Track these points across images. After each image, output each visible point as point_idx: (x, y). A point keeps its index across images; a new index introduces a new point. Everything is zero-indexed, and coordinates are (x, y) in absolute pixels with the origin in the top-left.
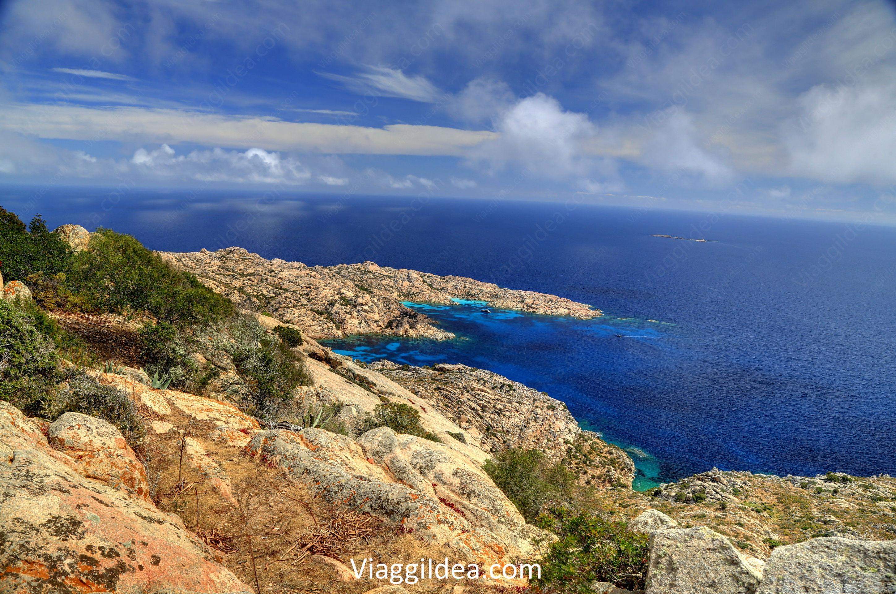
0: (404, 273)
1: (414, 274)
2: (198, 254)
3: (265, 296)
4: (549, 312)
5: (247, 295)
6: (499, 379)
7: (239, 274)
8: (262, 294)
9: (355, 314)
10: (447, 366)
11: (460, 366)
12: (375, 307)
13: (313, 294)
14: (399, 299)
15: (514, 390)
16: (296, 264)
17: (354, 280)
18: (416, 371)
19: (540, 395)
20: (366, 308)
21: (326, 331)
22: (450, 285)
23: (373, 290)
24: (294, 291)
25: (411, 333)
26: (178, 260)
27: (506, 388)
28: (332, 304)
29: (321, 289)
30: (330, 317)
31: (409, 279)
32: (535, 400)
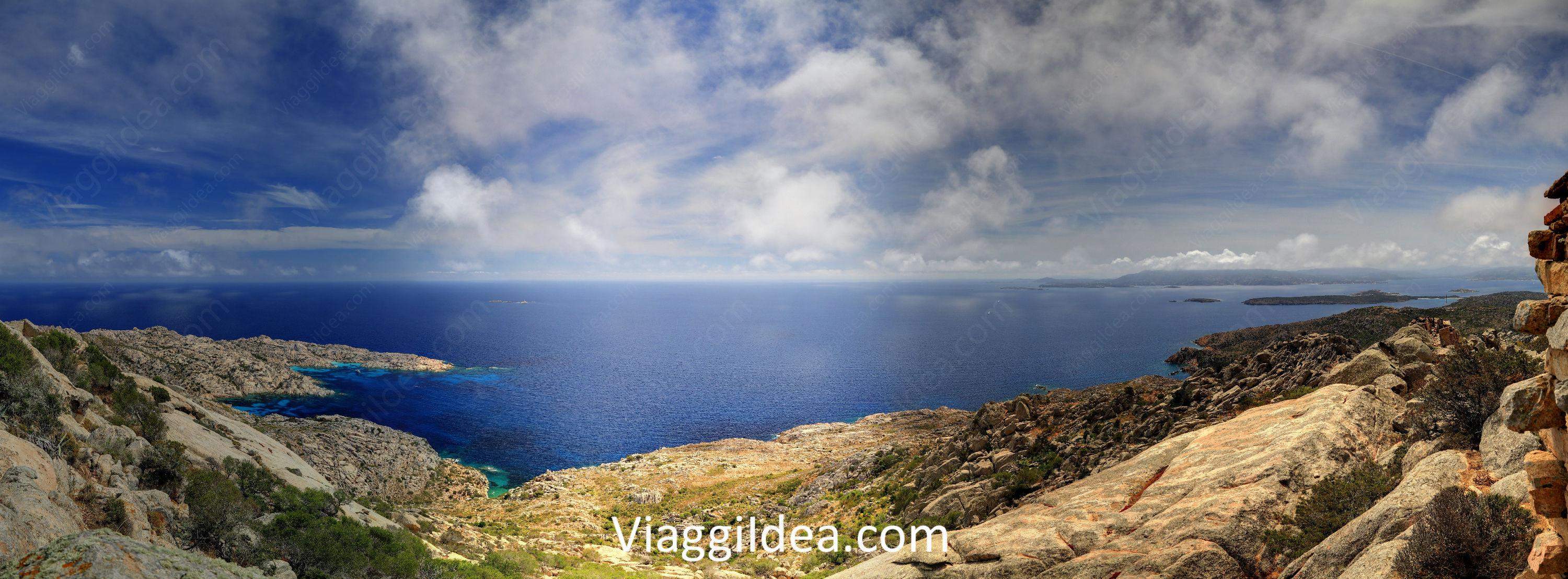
0: (292, 343)
1: (300, 344)
2: (131, 332)
3: (180, 364)
4: (411, 369)
5: (167, 363)
6: (370, 425)
7: (161, 347)
8: (178, 362)
9: (252, 378)
10: (327, 417)
11: (337, 416)
12: (268, 372)
13: (219, 361)
14: (288, 365)
15: (383, 433)
16: (205, 339)
17: (251, 351)
18: (300, 422)
19: (405, 435)
20: (261, 372)
21: (229, 392)
22: (329, 352)
23: (267, 358)
24: (203, 360)
25: (299, 391)
26: (117, 336)
27: (376, 432)
28: (233, 370)
29: (225, 358)
30: (232, 380)
31: (296, 349)
32: (401, 439)
